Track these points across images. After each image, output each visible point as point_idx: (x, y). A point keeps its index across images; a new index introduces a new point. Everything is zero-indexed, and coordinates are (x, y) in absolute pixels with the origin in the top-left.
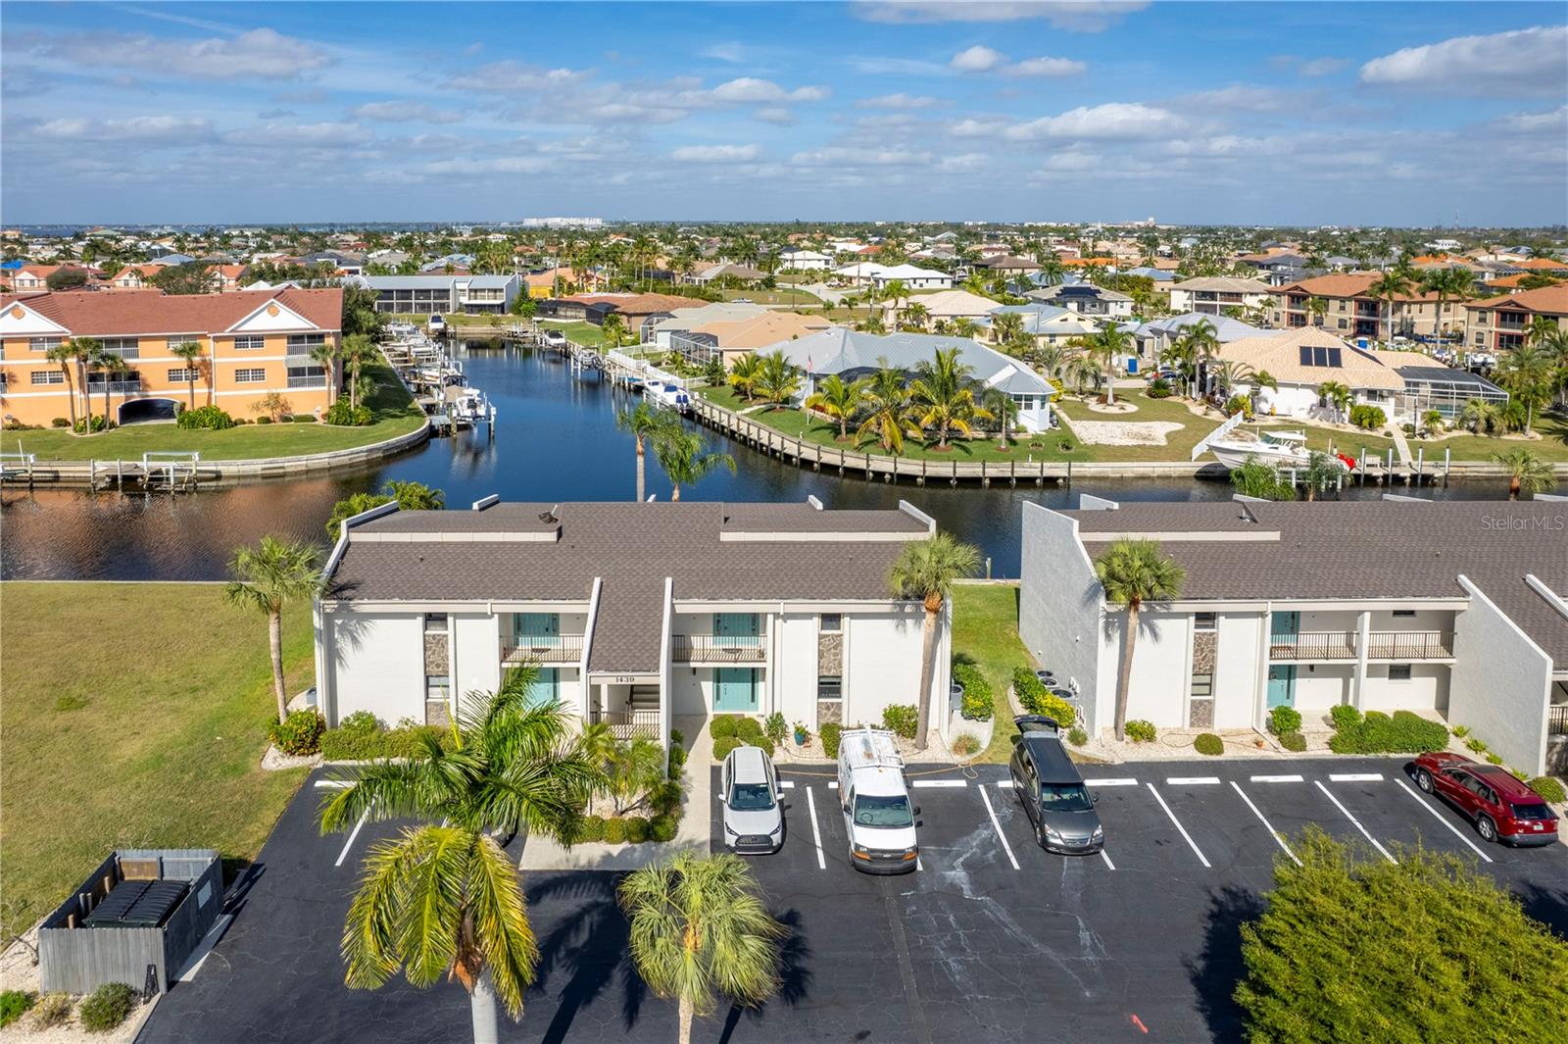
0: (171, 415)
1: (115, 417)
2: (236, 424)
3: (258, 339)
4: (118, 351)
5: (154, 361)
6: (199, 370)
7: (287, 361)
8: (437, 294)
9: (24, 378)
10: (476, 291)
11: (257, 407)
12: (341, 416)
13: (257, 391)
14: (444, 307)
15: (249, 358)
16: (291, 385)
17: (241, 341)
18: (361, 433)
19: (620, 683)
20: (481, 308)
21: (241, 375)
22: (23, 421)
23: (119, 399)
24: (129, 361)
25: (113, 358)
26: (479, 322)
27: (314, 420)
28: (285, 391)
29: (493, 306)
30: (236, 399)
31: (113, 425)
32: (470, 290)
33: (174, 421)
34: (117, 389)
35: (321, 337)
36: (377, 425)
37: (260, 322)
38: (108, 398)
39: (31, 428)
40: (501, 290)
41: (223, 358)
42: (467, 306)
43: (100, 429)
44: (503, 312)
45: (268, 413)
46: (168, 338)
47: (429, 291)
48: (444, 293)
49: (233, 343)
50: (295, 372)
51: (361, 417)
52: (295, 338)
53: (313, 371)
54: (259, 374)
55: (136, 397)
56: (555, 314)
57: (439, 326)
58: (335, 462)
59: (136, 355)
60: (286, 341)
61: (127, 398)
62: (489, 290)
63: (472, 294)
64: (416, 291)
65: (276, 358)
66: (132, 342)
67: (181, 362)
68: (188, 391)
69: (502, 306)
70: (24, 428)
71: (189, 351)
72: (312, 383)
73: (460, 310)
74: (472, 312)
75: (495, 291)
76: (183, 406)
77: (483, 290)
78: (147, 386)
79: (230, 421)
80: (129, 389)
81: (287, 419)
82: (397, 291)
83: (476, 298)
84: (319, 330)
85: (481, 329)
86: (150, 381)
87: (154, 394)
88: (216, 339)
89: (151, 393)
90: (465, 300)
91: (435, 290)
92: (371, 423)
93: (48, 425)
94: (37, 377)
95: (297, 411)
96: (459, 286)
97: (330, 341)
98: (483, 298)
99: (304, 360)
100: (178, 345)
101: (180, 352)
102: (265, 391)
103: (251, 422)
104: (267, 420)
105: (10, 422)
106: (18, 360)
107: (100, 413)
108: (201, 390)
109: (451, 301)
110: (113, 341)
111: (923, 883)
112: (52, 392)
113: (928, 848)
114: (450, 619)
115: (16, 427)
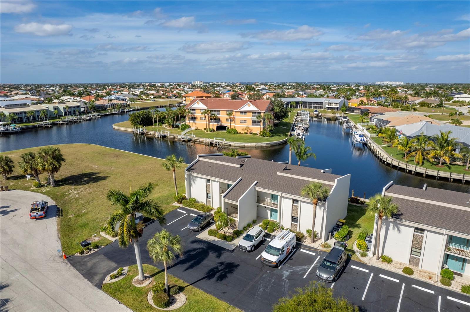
0: (225, 130)
1: (215, 129)
2: (239, 133)
3: (245, 112)
4: (216, 113)
5: (223, 116)
6: (232, 119)
7: (252, 119)
8: (320, 104)
9: (199, 118)
10: (331, 103)
11: (243, 130)
12: (263, 134)
13: (244, 126)
14: (321, 108)
15: (243, 117)
16: (253, 125)
17: (241, 112)
18: (267, 139)
19: (231, 203)
20: (331, 108)
21: (241, 121)
22: (199, 128)
23: (216, 125)
24: (218, 116)
25: (214, 115)
26: (329, 112)
27: (257, 134)
28: (251, 126)
29: (335, 108)
30: (239, 127)
31: (214, 131)
32: (329, 103)
33: (226, 131)
34: (216, 122)
35: (260, 113)
36: (273, 138)
37: (246, 108)
38: (213, 124)
39: (200, 130)
40: (338, 103)
41: (238, 117)
42: (327, 107)
43: (211, 131)
44: (338, 110)
45: (246, 131)
46: (226, 111)
47: (317, 103)
48: (321, 103)
49: (239, 113)
50: (253, 121)
51: (268, 135)
52: (254, 113)
53: (258, 122)
54: (245, 121)
55: (220, 125)
56: (353, 112)
57: (316, 113)
58: (257, 145)
59: (219, 114)
60: (252, 113)
61: (218, 125)
62: (334, 103)
63: (330, 104)
64: (314, 102)
65: (249, 117)
66: (219, 111)
67: (228, 117)
68: (229, 124)
69: (338, 108)
70: (198, 130)
71: (229, 114)
72: (257, 125)
73: (326, 109)
74: (329, 109)
75: (336, 103)
76: (228, 128)
77: (333, 103)
78: (222, 122)
79: (237, 132)
80: (218, 123)
81: (251, 134)
82: (309, 102)
83: (330, 105)
84: (260, 111)
85: (329, 115)
86: (222, 121)
87: (223, 124)
88: (236, 112)
89: (222, 124)
90: (327, 106)
91: (319, 103)
92: (270, 137)
93: (203, 130)
94: (201, 118)
95: (254, 132)
96: (326, 102)
97: (262, 114)
98: (333, 105)
99: (255, 119)
100: (228, 112)
101: (227, 114)
102: (246, 126)
103: (243, 133)
104: (246, 133)
105: (196, 128)
106: (198, 114)
107: (211, 127)
108: (233, 124)
109: (323, 106)
110: (215, 111)
111: (276, 271)
112: (204, 122)
113: (287, 265)
114: (211, 181)
115: (197, 129)
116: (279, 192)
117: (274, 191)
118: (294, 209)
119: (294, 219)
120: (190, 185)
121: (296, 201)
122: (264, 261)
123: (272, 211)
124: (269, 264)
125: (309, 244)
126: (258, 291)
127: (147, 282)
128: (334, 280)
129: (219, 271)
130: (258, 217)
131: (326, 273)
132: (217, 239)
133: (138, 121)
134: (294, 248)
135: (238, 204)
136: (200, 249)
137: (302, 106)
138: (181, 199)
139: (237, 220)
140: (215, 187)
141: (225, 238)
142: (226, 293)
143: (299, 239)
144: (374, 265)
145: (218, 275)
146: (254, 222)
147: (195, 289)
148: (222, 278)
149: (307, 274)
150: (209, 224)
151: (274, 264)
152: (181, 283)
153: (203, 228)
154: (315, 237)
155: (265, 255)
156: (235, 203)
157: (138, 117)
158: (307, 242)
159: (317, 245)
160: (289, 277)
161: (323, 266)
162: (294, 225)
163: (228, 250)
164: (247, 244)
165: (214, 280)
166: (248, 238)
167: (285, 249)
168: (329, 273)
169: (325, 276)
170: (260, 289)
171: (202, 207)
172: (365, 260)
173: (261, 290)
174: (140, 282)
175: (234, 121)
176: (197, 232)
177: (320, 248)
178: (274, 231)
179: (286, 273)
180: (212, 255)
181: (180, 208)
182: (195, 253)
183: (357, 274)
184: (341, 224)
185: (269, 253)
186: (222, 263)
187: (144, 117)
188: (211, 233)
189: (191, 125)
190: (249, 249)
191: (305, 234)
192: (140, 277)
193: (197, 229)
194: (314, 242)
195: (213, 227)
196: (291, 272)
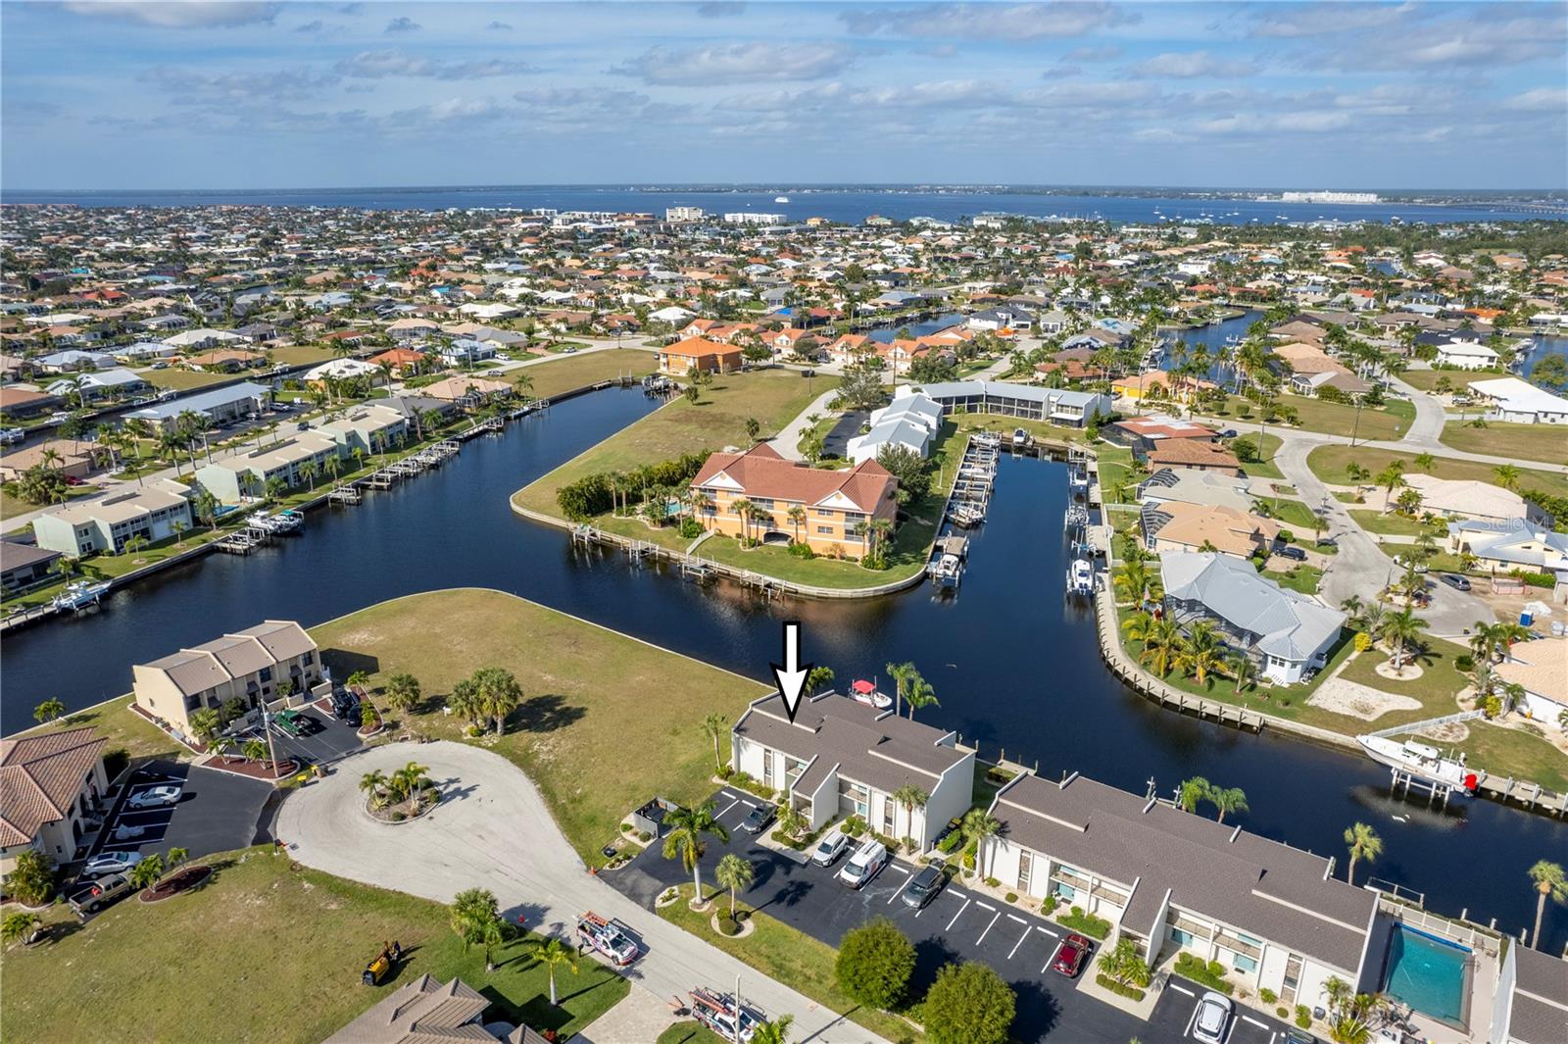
0: (787, 541)
1: (761, 538)
2: (816, 555)
3: (830, 512)
4: (764, 506)
5: (780, 511)
6: (801, 523)
7: (845, 525)
8: (1034, 403)
9: (725, 510)
10: (1063, 406)
11: (826, 548)
12: (869, 563)
13: (827, 539)
14: (1037, 415)
15: (825, 521)
16: (846, 539)
17: (822, 511)
18: (877, 577)
20: (1064, 421)
21: (821, 529)
22: (724, 533)
23: (763, 529)
24: (769, 511)
25: (762, 509)
26: (1057, 434)
27: (857, 560)
28: (842, 542)
29: (1072, 421)
30: (819, 543)
31: (760, 544)
32: (1059, 404)
34: (763, 525)
35: (863, 515)
36: (889, 572)
37: (832, 503)
38: (757, 529)
39: (726, 536)
40: (1082, 407)
41: (814, 519)
42: (1053, 418)
44: (1079, 428)
45: (832, 553)
46: (787, 503)
47: (1027, 401)
48: (1039, 404)
49: (818, 511)
50: (848, 532)
51: (880, 565)
52: (850, 514)
53: (859, 534)
54: (830, 530)
55: (772, 531)
57: (1020, 439)
58: (855, 595)
59: (772, 508)
60: (845, 514)
61: (768, 530)
62: (1072, 407)
63: (1060, 408)
64: (1019, 400)
65: (839, 523)
66: (771, 502)
67: (793, 516)
68: (795, 531)
69: (1080, 421)
70: (723, 536)
71: (795, 513)
72: (857, 540)
73: (1049, 421)
74: (1055, 424)
75: (1077, 408)
76: (792, 539)
77: (1068, 406)
78: (777, 525)
79: (812, 553)
80: (769, 526)
81: (842, 558)
83: (1062, 413)
84: (862, 512)
85: (1057, 440)
86: (778, 523)
88: (810, 508)
89: (779, 529)
90: (1053, 413)
92: (885, 570)
93: (734, 537)
94: (731, 512)
95: (849, 554)
96: (1050, 400)
97: (868, 518)
98: (1067, 412)
99: (851, 526)
100: (792, 508)
101: (790, 513)
102: (831, 540)
103: (824, 554)
104: (833, 557)
105: (718, 531)
106: (721, 500)
107: (753, 537)
108: (802, 531)
109: (1043, 411)
110: (762, 500)
111: (857, 894)
112: (735, 518)
113: (871, 886)
114: (772, 754)
115: (720, 535)
116: (868, 785)
117: (861, 782)
118: (887, 809)
119: (888, 821)
120: (739, 752)
121: (889, 800)
122: (842, 881)
123: (860, 805)
124: (848, 886)
125: (903, 857)
128: (920, 908)
129: (789, 893)
130: (841, 808)
131: (912, 898)
132: (785, 847)
133: (579, 507)
134: (882, 862)
135: (812, 800)
136: (764, 861)
137: (986, 406)
138: (728, 774)
139: (811, 818)
140: (779, 759)
141: (796, 846)
143: (891, 850)
144: (975, 890)
145: (788, 897)
146: (835, 819)
147: (763, 915)
148: (793, 902)
149: (891, 900)
150: (771, 821)
151: (854, 886)
153: (764, 828)
154: (912, 847)
155: (845, 875)
156: (807, 798)
158: (902, 854)
159: (914, 859)
160: (870, 903)
161: (911, 890)
162: (887, 830)
163: (800, 864)
164: (823, 858)
165: (784, 904)
166: (825, 848)
167: (870, 867)
168: (916, 900)
169: (912, 903)
171: (760, 789)
172: (968, 883)
174: (699, 906)
175: (805, 524)
176: (757, 834)
177: (917, 864)
178: (861, 834)
179: (869, 897)
180: (779, 871)
181: (729, 790)
183: (951, 900)
184: (953, 826)
185: (849, 872)
186: (792, 883)
187: (593, 495)
188: (777, 836)
189: (706, 525)
190: (825, 864)
191: (901, 841)
192: (697, 899)
193: (756, 830)
194: (910, 854)
195: (777, 827)
196: (875, 896)
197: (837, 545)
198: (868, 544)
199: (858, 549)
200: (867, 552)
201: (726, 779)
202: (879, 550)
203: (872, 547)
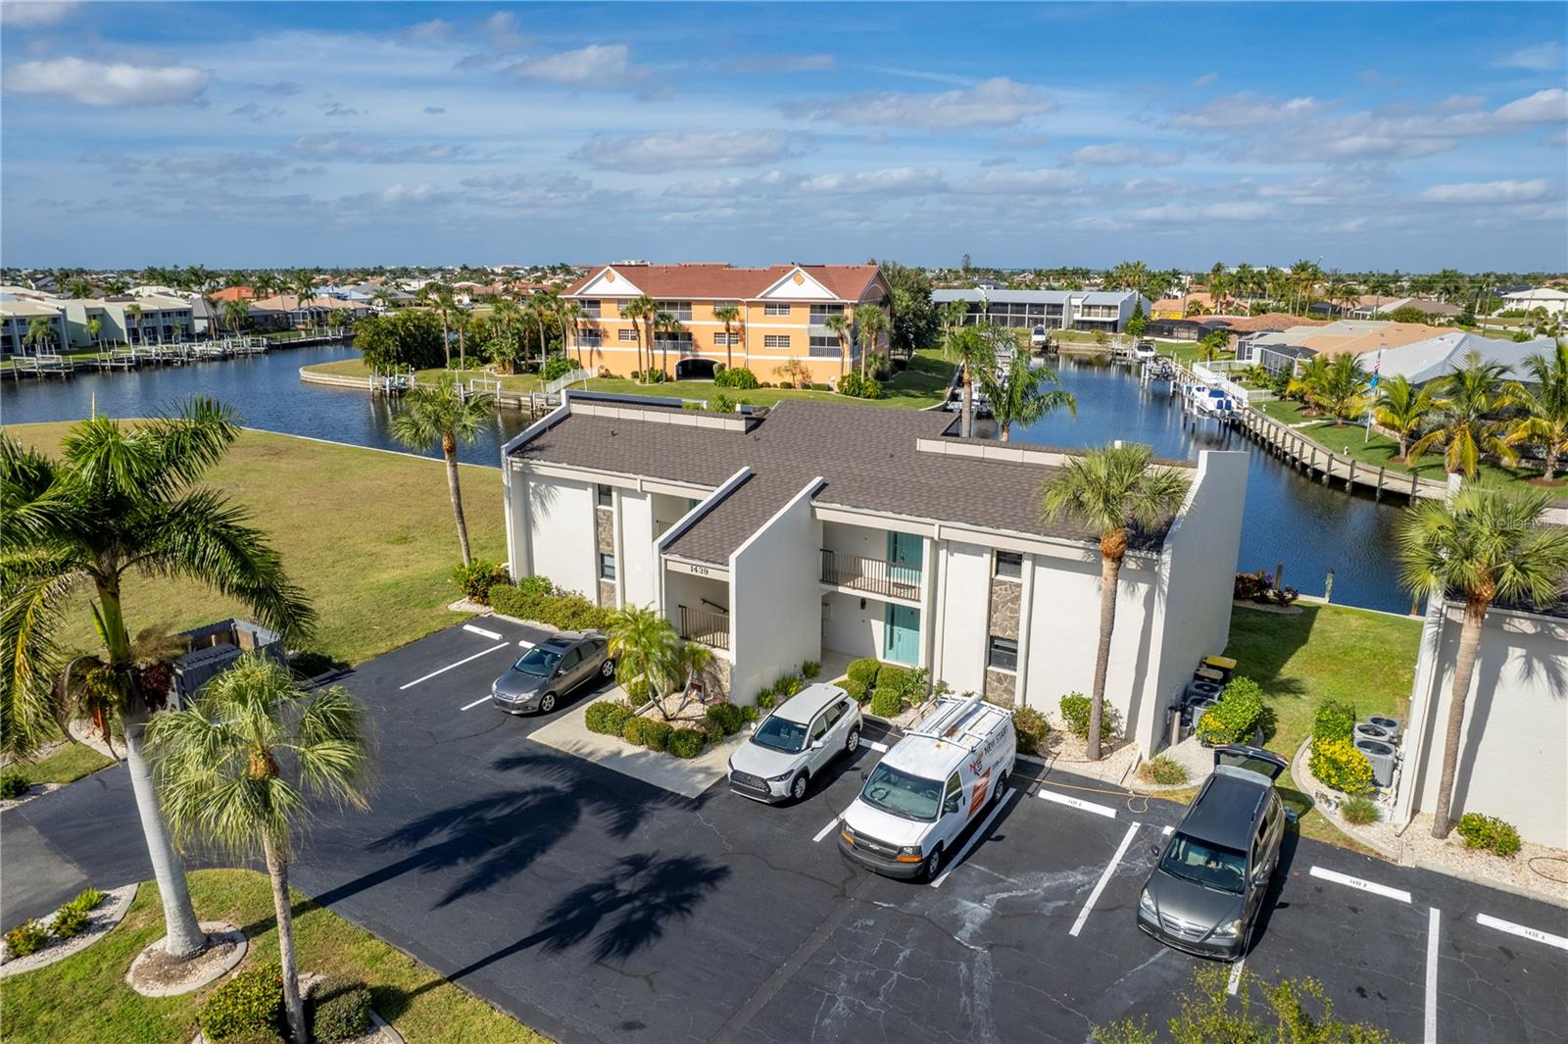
0: (711, 375)
1: (672, 372)
2: (762, 386)
3: (785, 306)
4: (675, 313)
5: (702, 322)
6: (737, 336)
7: (809, 330)
8: (1051, 309)
9: (614, 334)
10: (1090, 307)
11: (777, 371)
12: (853, 387)
13: (780, 357)
14: (1056, 323)
15: (777, 324)
16: (812, 353)
17: (770, 306)
19: (694, 573)
20: (1092, 325)
21: (769, 340)
22: (613, 372)
23: (675, 356)
24: (683, 322)
25: (669, 318)
26: (1086, 339)
27: (830, 388)
28: (806, 359)
29: (1104, 323)
30: (763, 362)
31: (669, 379)
32: (1084, 306)
33: (713, 381)
34: (675, 348)
35: (839, 307)
36: (887, 400)
37: (787, 290)
38: (665, 355)
39: (616, 377)
40: (1116, 307)
41: (757, 323)
42: (1078, 322)
43: (658, 381)
44: (1115, 330)
45: (788, 379)
46: (715, 303)
47: (1043, 305)
48: (1057, 308)
49: (763, 309)
50: (814, 341)
51: (871, 390)
52: (818, 308)
53: (834, 342)
54: (784, 340)
55: (689, 357)
56: (1170, 334)
57: (1041, 338)
59: (689, 318)
60: (809, 309)
61: (683, 356)
62: (1104, 307)
63: (1086, 310)
64: (1031, 305)
65: (799, 326)
66: (688, 304)
67: (720, 325)
68: (726, 354)
69: (1115, 324)
70: (612, 377)
71: (725, 315)
72: (830, 354)
73: (1073, 327)
74: (1083, 329)
75: (1110, 308)
76: (722, 367)
77: (1097, 307)
78: (697, 346)
79: (755, 381)
80: (684, 348)
81: (806, 387)
82: (1012, 304)
83: (1089, 315)
84: (839, 300)
85: (1086, 345)
86: (700, 342)
87: (704, 355)
88: (750, 304)
89: (700, 353)
90: (1078, 316)
91: (1048, 305)
92: (877, 397)
93: (628, 376)
94: (622, 334)
95: (817, 380)
96: (1074, 302)
97: (848, 312)
98: (1097, 315)
99: (822, 329)
100: (719, 309)
101: (718, 315)
102: (787, 358)
103: (775, 386)
104: (789, 386)
105: (603, 371)
106: (609, 319)
107: (659, 367)
108: (738, 353)
109: (1064, 317)
110: (672, 304)
111: (919, 901)
112: (630, 348)
113: (977, 867)
114: (614, 494)
115: (606, 375)
116: (928, 520)
117: (904, 516)
118: (999, 602)
119: (1001, 652)
120: (527, 523)
121: (1007, 560)
122: (857, 846)
123: (892, 624)
124: (884, 865)
125: (1076, 766)
126: (826, 1013)
127: (209, 971)
128: (1240, 949)
129: (613, 904)
130: (826, 650)
131: (1191, 905)
132: (629, 749)
133: (387, 352)
134: (1005, 781)
135: (730, 576)
136: (535, 791)
137: (988, 318)
138: (484, 584)
139: (728, 656)
140: (635, 517)
141: (667, 741)
142: (642, 1026)
143: (1030, 739)
144: (1428, 867)
145: (608, 922)
146: (810, 673)
147: (473, 1002)
148: (630, 938)
149: (1084, 913)
150: (599, 681)
151: (908, 864)
152: (399, 969)
153: (565, 702)
154: (1105, 736)
155: (861, 817)
156: (714, 574)
157: (391, 333)
158: (1069, 756)
159: (1121, 768)
160: (989, 933)
161: (1170, 872)
162: (1000, 681)
163: (676, 799)
164: (771, 766)
165: (582, 951)
166: (780, 735)
167: (967, 787)
168: (1216, 910)
169: (1184, 922)
170: (833, 1000)
171: (577, 610)
172: (1367, 837)
173: (840, 1006)
174: (171, 969)
175: (743, 340)
176: (537, 714)
177: (1136, 784)
178: (901, 708)
179: (976, 911)
180: (592, 822)
181: (476, 620)
182: (507, 811)
183: (1355, 910)
184: (1218, 675)
185: (884, 808)
186: (637, 863)
187: (411, 335)
188: (599, 722)
189: (585, 362)
190: (779, 789)
191: (1057, 720)
192: (172, 941)
193: (536, 704)
194: (1101, 755)
195: (617, 695)
196: (1001, 905)
197: (796, 364)
198: (848, 360)
199: (830, 370)
200: (847, 371)
201: (484, 599)
202: (868, 366)
203: (855, 365)
